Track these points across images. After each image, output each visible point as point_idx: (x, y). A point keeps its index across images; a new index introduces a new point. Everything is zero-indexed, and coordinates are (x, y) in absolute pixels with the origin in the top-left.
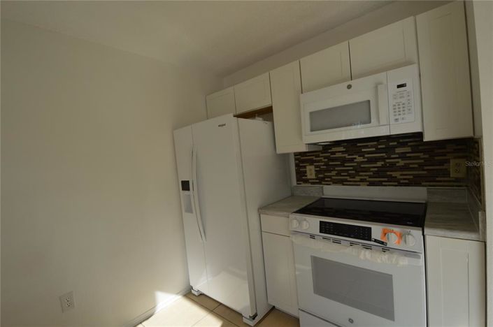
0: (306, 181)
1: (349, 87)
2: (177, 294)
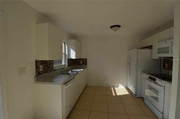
0: (165, 68)
1: (166, 42)
2: (124, 87)
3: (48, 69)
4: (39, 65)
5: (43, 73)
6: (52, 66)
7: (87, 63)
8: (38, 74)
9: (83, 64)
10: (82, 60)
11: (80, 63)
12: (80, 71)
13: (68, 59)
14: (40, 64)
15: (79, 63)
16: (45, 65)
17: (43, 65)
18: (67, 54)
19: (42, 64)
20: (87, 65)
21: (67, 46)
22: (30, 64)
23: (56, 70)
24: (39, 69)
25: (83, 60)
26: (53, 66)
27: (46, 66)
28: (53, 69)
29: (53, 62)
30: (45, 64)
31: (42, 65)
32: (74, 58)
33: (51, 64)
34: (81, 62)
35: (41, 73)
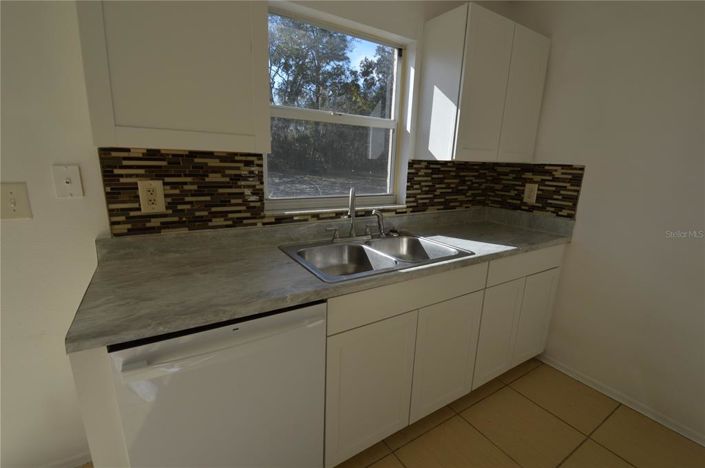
3: (214, 209)
4: (130, 176)
5: (166, 226)
6: (248, 192)
7: (574, 200)
8: (129, 226)
9: (542, 209)
10: (538, 178)
11: (522, 200)
12: (461, 254)
13: (411, 164)
14: (142, 171)
15: (513, 193)
16: (189, 179)
17: (167, 180)
18: (408, 129)
19: (154, 173)
20: (571, 217)
21: (412, 71)
22: (55, 165)
23: (290, 219)
24: (138, 197)
25: (549, 173)
26: (259, 193)
27: (195, 187)
28: (256, 212)
29: (255, 169)
30: (189, 176)
31: (158, 177)
32: (449, 159)
33: (239, 177)
34: (531, 193)
35: (155, 223)
